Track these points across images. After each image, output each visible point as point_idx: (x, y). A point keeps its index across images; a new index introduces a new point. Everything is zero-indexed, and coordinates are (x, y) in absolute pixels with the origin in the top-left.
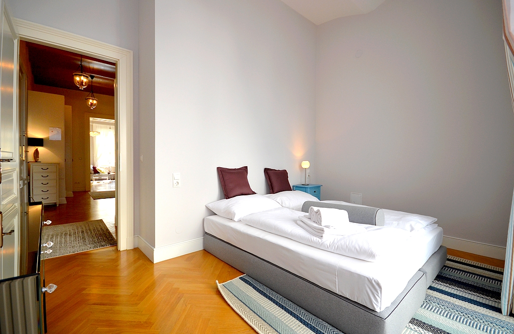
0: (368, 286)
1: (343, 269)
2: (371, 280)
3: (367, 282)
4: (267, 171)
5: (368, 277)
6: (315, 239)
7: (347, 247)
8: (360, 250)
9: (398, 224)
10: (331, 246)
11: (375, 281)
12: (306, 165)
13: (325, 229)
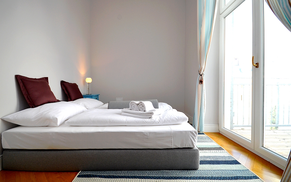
0: (191, 135)
1: (176, 132)
2: (192, 132)
3: (190, 134)
4: (63, 83)
5: (190, 130)
6: (148, 120)
7: (170, 119)
8: (178, 118)
9: (163, 107)
10: (161, 121)
11: (194, 131)
12: (89, 80)
13: (153, 112)
